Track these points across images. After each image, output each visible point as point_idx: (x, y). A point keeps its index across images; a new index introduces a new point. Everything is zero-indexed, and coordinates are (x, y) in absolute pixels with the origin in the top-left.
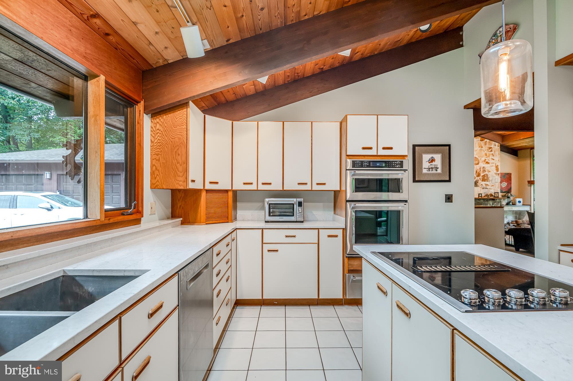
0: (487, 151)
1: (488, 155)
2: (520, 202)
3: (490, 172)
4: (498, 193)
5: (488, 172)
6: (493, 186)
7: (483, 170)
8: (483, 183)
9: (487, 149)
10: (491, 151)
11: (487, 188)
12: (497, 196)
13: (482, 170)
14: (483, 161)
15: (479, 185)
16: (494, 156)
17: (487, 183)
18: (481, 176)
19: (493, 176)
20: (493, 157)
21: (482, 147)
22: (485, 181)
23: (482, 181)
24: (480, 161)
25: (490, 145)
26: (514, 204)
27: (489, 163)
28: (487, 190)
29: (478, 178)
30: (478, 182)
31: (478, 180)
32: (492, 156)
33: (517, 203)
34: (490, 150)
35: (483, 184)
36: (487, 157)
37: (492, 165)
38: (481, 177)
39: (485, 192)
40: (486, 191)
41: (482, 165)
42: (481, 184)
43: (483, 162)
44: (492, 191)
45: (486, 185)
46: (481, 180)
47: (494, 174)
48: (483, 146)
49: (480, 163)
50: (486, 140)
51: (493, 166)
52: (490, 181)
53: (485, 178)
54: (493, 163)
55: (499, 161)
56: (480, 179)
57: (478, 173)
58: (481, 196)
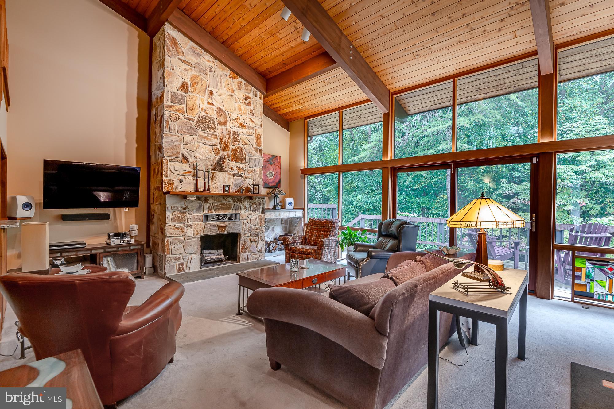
0: (241, 101)
1: (243, 111)
2: (291, 203)
3: (246, 144)
4: (258, 185)
5: (244, 143)
6: (251, 172)
7: (234, 138)
8: (234, 165)
9: (241, 97)
10: (249, 104)
11: (241, 176)
12: (257, 192)
13: (232, 137)
14: (233, 120)
15: (227, 169)
16: (253, 115)
17: (242, 165)
18: (230, 150)
19: (252, 154)
20: (251, 117)
21: (233, 92)
22: (237, 161)
23: (232, 161)
24: (229, 119)
25: (247, 91)
26: (283, 208)
27: (244, 127)
28: (241, 180)
29: (225, 153)
30: (224, 162)
31: (224, 158)
32: (250, 113)
33: (288, 206)
34: (247, 102)
35: (234, 167)
36: (241, 114)
37: (250, 131)
38: (230, 152)
39: (237, 184)
40: (239, 181)
41: (232, 126)
42: (230, 167)
43: (234, 123)
44: (249, 182)
45: (240, 168)
46: (231, 157)
47: (253, 149)
48: (234, 89)
49: (228, 124)
50: (240, 79)
51: (250, 134)
52: (246, 163)
53: (238, 155)
54: (252, 128)
55: (261, 126)
56: (229, 157)
57: (225, 143)
58: (229, 191)
